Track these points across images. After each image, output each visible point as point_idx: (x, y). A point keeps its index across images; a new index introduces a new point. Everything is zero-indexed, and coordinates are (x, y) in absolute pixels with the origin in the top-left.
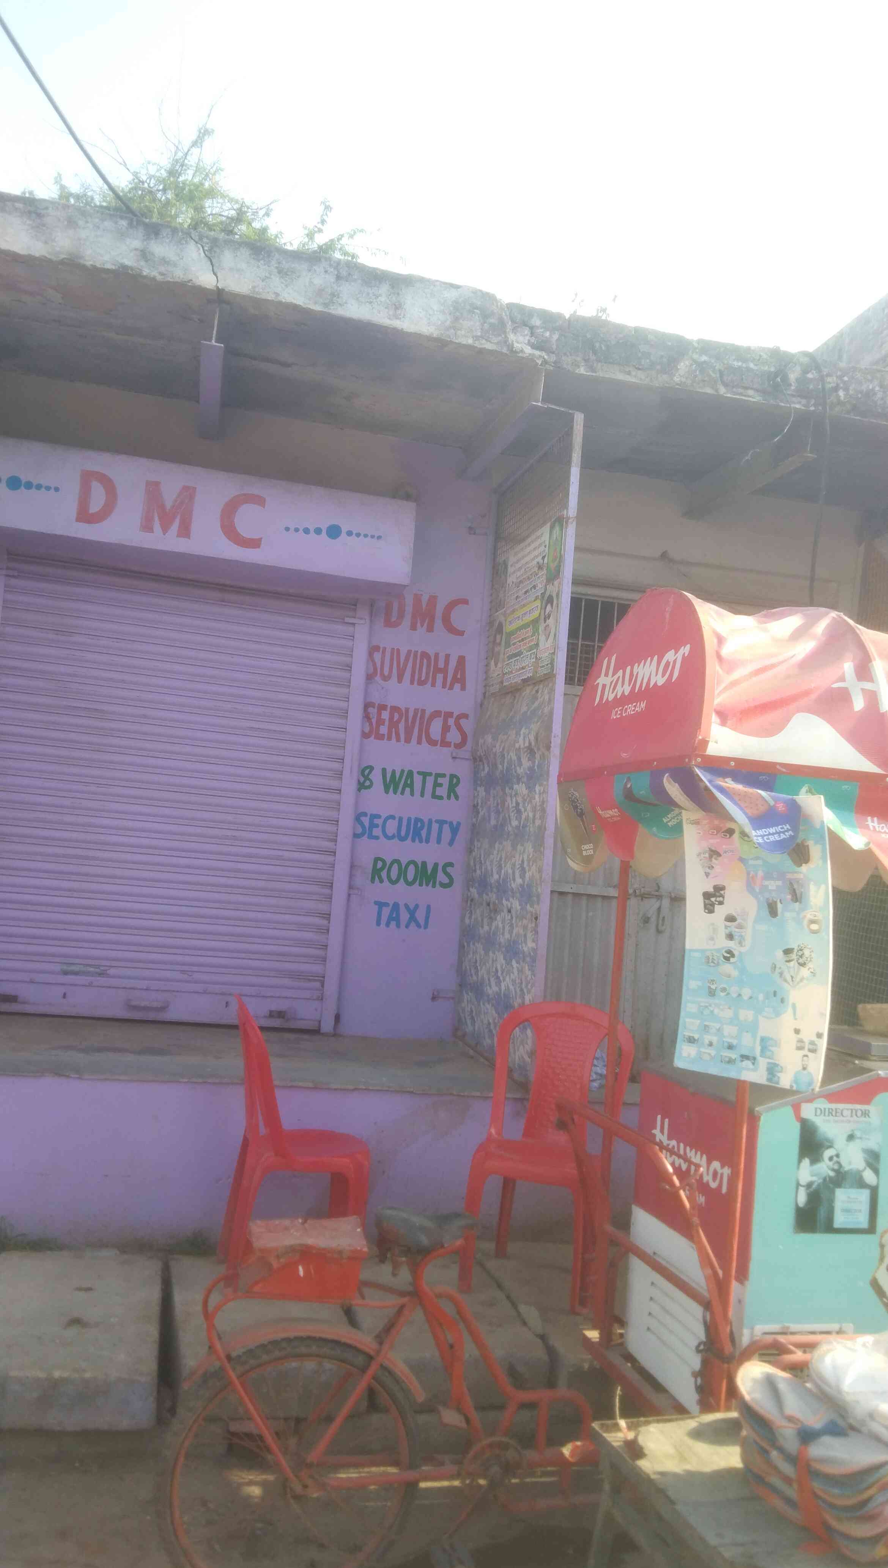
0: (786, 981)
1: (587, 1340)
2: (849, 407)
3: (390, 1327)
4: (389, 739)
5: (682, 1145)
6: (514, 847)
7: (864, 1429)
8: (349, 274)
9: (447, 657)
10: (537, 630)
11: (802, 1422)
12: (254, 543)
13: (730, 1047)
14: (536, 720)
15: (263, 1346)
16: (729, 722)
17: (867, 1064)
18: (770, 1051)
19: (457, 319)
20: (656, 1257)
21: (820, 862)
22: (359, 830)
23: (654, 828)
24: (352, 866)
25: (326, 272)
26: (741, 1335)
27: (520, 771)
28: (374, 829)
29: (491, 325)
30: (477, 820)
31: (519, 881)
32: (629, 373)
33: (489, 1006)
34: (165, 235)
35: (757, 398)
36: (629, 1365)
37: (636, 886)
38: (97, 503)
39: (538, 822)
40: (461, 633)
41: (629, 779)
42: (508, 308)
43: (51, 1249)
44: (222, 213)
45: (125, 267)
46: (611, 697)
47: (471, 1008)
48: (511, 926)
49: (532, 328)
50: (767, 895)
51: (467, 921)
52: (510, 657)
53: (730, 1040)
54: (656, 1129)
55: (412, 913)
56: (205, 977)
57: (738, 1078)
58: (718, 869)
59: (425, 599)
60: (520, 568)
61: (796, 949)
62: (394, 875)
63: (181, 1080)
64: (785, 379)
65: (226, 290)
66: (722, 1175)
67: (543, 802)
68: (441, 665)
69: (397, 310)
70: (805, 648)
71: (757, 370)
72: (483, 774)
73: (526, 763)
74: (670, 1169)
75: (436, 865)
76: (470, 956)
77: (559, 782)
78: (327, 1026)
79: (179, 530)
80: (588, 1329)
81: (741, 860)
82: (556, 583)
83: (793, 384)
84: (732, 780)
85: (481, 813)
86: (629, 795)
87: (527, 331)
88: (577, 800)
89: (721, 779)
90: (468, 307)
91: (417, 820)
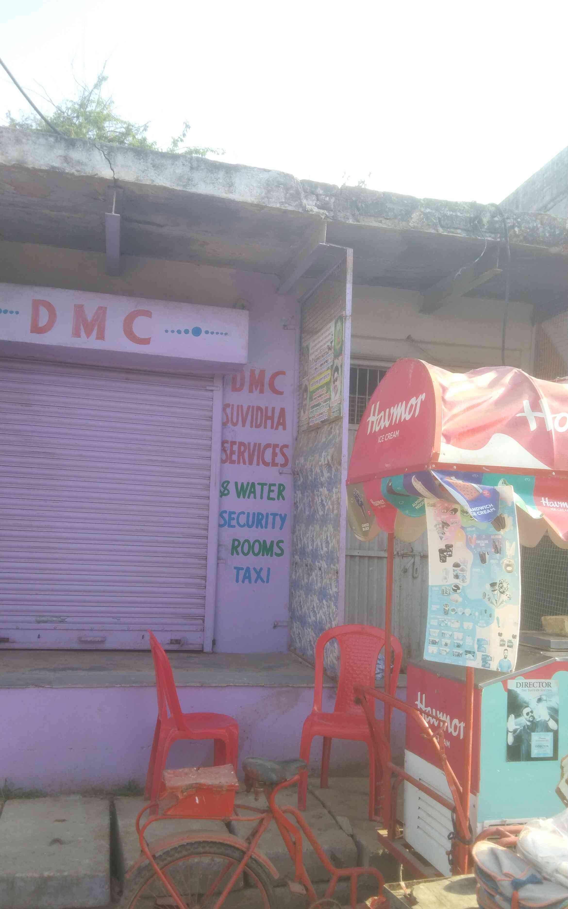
0: (492, 603)
1: (380, 836)
2: (521, 238)
3: (255, 833)
4: (239, 462)
5: (434, 710)
6: (321, 528)
7: (552, 879)
8: (198, 166)
9: (273, 409)
10: (330, 389)
11: (513, 877)
12: (146, 341)
13: (459, 646)
14: (331, 446)
15: (176, 849)
16: (452, 441)
17: (548, 654)
18: (483, 647)
19: (269, 191)
20: (421, 781)
21: (512, 528)
22: (222, 522)
23: (407, 511)
24: (219, 545)
25: (183, 165)
26: (476, 827)
27: (323, 479)
28: (232, 521)
29: (291, 194)
30: (297, 512)
31: (325, 549)
32: (381, 222)
33: (310, 630)
34: (79, 146)
35: (463, 235)
36: (407, 850)
37: (398, 550)
38: (43, 320)
39: (335, 512)
40: (281, 393)
41: (390, 481)
42: (301, 183)
43: (38, 797)
44: (116, 130)
45: (54, 168)
46: (377, 429)
47: (299, 632)
48: (322, 578)
49: (317, 196)
50: (479, 550)
51: (294, 577)
52: (313, 407)
53: (459, 642)
54: (418, 701)
55: (258, 573)
56: (128, 620)
57: (464, 665)
58: (448, 534)
59: (257, 373)
60: (317, 350)
61: (498, 582)
62: (246, 550)
63: (116, 686)
64: (480, 221)
65: (120, 179)
66: (460, 727)
67: (338, 498)
68: (270, 414)
69: (230, 188)
70: (498, 392)
71: (462, 216)
72: (299, 483)
73: (326, 475)
74: (427, 725)
75: (272, 542)
76: (297, 599)
77: (347, 485)
78: (208, 648)
79: (97, 335)
80: (379, 829)
81: (463, 528)
82: (340, 358)
83: (486, 225)
84: (455, 478)
85: (299, 508)
86: (391, 491)
87: (314, 198)
88: (359, 496)
89: (448, 477)
90: (276, 184)
91: (259, 514)
